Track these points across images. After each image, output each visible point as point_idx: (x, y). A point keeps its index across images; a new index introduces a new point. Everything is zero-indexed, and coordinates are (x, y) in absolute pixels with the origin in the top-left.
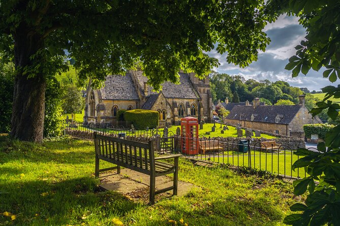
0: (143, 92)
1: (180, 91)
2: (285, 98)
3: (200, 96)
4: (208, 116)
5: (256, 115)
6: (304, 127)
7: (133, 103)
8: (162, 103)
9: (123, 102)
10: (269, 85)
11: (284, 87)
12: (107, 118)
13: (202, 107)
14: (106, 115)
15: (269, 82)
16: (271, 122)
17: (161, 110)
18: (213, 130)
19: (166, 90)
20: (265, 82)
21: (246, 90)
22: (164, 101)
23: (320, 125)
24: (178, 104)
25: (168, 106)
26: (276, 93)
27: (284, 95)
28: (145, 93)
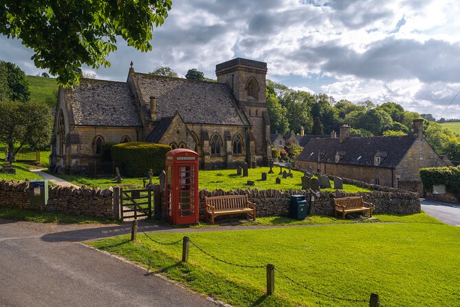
0: (149, 113)
1: (214, 113)
2: (396, 128)
3: (248, 121)
4: (263, 155)
5: (344, 153)
6: (422, 172)
7: (131, 133)
8: (178, 132)
9: (114, 130)
10: (373, 108)
11: (396, 112)
12: (84, 157)
13: (253, 139)
14: (82, 152)
15: (372, 105)
16: (367, 164)
17: (178, 143)
18: (264, 177)
19: (190, 110)
20: (366, 105)
21: (336, 116)
22: (182, 128)
23: (448, 170)
24: (210, 135)
25: (190, 137)
26: (382, 121)
27: (396, 125)
28: (153, 116)
